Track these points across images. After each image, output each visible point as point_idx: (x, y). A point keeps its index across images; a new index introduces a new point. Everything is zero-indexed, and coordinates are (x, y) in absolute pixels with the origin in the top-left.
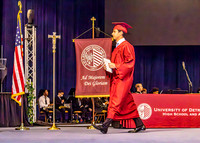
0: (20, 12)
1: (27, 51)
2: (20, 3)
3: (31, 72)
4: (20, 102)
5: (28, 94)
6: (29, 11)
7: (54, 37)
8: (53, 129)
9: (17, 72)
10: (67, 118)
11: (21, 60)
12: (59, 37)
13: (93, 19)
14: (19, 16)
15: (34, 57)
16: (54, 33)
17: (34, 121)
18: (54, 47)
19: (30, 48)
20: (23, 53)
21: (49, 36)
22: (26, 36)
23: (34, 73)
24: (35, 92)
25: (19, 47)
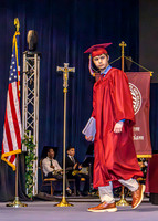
0: (17, 33)
1: (25, 89)
2: (16, 22)
3: (30, 120)
4: (14, 165)
5: (26, 153)
6: (30, 33)
7: (66, 70)
8: (62, 205)
9: (10, 120)
11: (16, 103)
12: (73, 70)
13: (123, 45)
14: (15, 39)
15: (36, 99)
16: (66, 65)
17: (34, 193)
18: (65, 85)
19: (31, 86)
20: (20, 92)
21: (59, 69)
22: (25, 69)
23: (36, 123)
24: (36, 151)
25: (14, 84)
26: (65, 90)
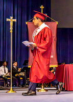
7: (11, 20)
8: (10, 92)
10: (22, 83)
12: (15, 20)
13: (42, 7)
16: (12, 17)
18: (11, 28)
21: (7, 20)
26: (11, 31)
